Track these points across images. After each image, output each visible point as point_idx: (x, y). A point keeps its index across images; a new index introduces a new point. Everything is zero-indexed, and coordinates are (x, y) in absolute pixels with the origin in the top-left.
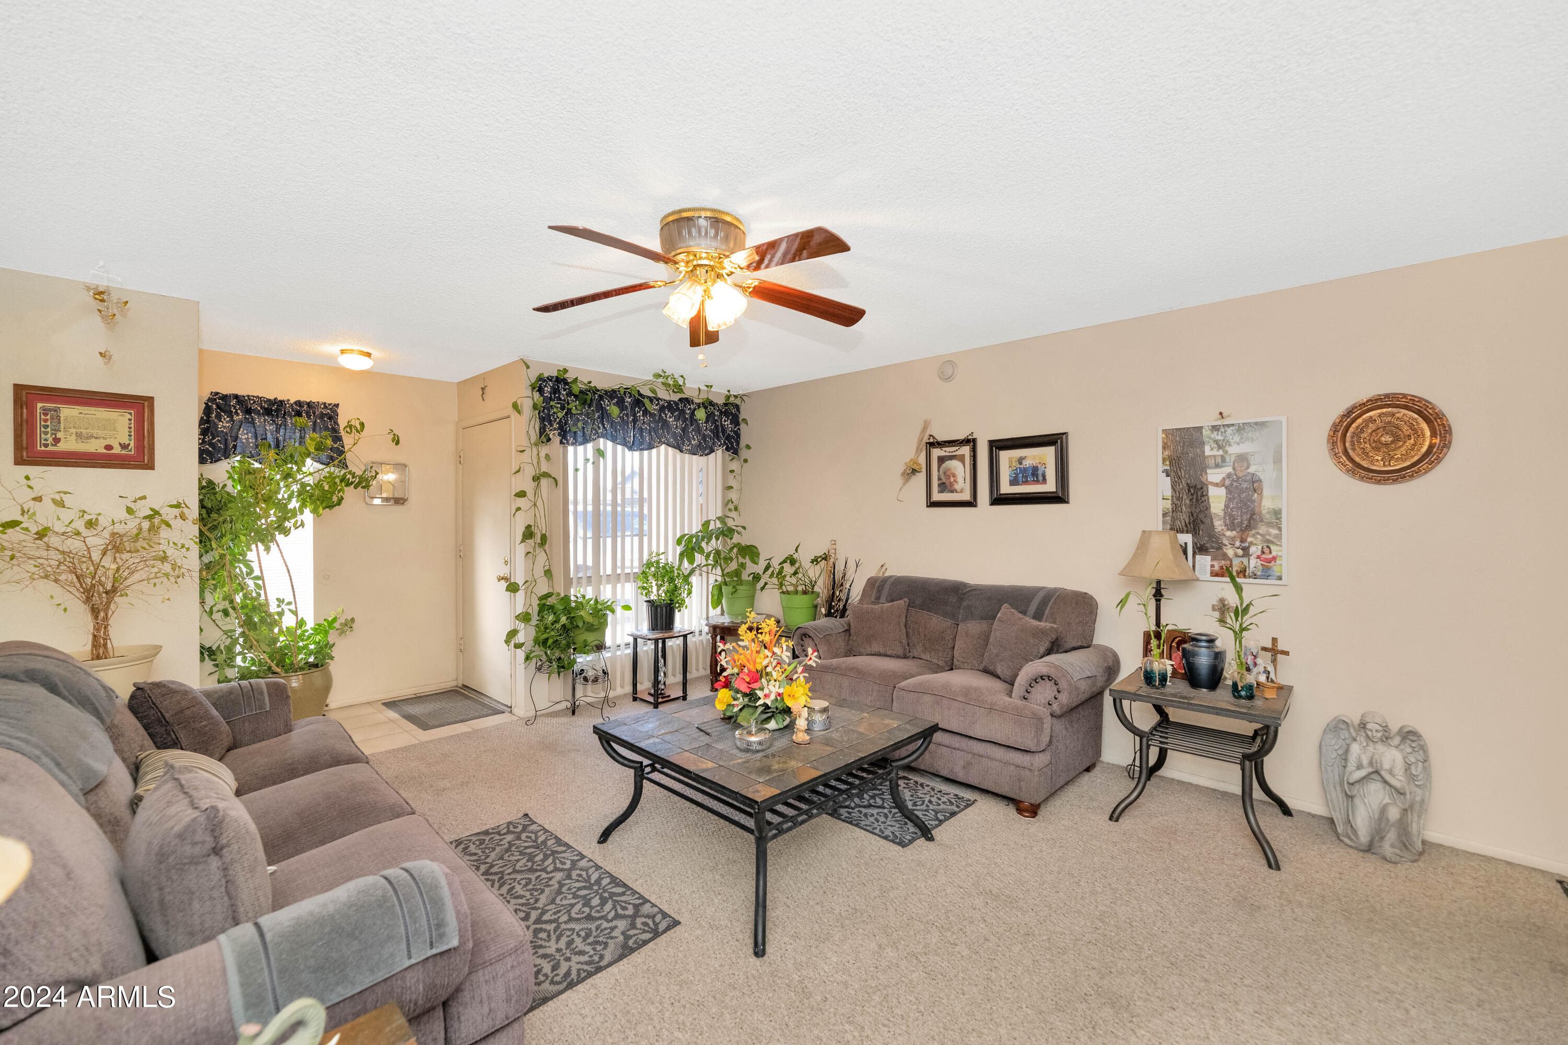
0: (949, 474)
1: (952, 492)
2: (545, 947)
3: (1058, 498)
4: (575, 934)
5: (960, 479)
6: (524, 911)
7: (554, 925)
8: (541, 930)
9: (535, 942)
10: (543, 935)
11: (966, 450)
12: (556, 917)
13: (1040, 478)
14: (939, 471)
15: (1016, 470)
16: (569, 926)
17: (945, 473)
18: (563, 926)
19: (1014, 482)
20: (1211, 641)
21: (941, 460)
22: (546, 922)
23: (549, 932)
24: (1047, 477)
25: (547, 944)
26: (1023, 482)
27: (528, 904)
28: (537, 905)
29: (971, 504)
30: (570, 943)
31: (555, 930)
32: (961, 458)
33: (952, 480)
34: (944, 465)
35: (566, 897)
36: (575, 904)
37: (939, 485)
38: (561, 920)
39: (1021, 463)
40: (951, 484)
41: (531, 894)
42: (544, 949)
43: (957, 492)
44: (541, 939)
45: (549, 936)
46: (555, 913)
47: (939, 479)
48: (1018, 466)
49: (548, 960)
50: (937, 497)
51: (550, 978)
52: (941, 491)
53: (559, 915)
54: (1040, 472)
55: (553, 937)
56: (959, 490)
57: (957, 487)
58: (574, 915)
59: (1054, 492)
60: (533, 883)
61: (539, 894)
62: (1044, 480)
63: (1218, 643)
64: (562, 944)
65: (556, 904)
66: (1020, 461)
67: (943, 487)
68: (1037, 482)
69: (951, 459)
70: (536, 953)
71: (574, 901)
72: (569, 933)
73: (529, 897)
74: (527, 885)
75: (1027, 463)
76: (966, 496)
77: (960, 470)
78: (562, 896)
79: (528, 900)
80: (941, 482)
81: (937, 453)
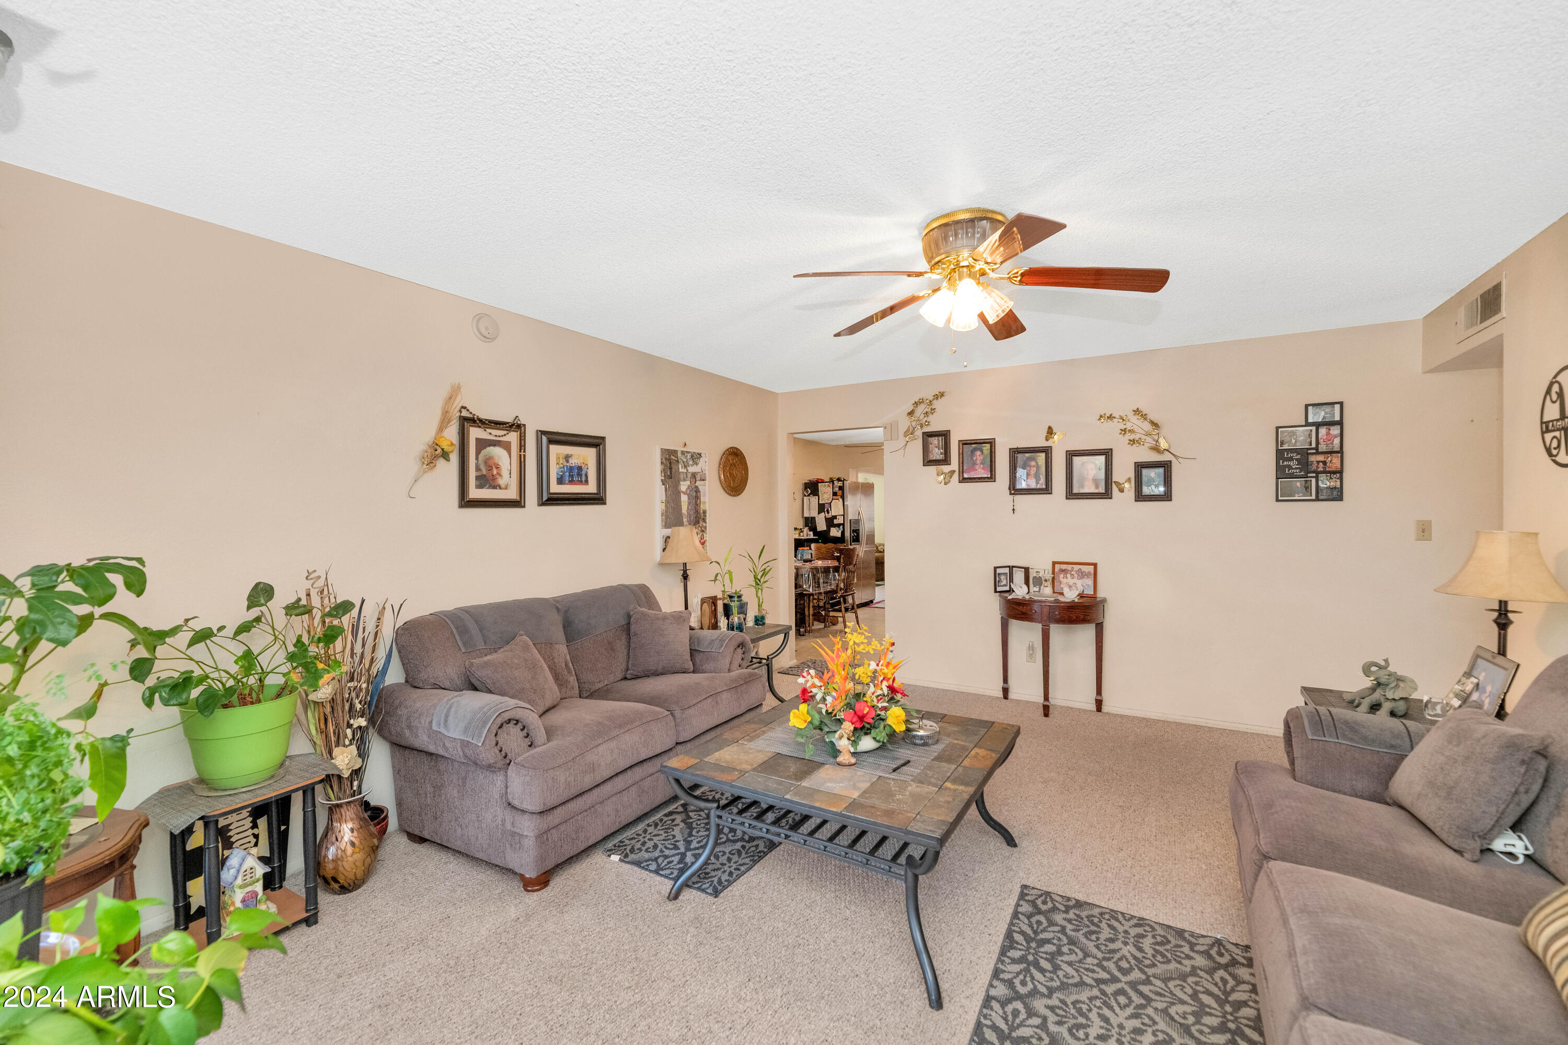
0: (491, 464)
1: (494, 487)
2: (1132, 955)
3: (597, 499)
4: (1099, 942)
5: (505, 473)
6: (1116, 1000)
7: (1105, 963)
8: (1120, 969)
9: (1136, 965)
10: (1124, 964)
11: (513, 437)
12: (1095, 968)
13: (584, 479)
14: (477, 459)
15: (563, 467)
16: (1095, 951)
17: (485, 462)
18: (1100, 955)
19: (560, 481)
20: (739, 597)
21: (482, 444)
22: (1109, 972)
23: (1116, 963)
24: (589, 479)
25: (1128, 956)
26: (569, 481)
27: (1105, 1003)
28: (1098, 994)
29: (517, 504)
30: (1112, 940)
31: (1108, 959)
32: (507, 446)
33: (495, 472)
34: (484, 452)
35: (1064, 976)
36: (1066, 962)
37: (477, 478)
38: (1096, 961)
39: (567, 461)
40: (494, 478)
41: (1090, 1010)
42: (1135, 954)
43: (500, 488)
44: (1129, 963)
45: (1120, 959)
46: (1093, 971)
47: (478, 469)
48: (565, 464)
49: (1141, 945)
50: (475, 493)
51: (1153, 933)
52: (480, 486)
53: (1091, 967)
54: (583, 473)
55: (1117, 956)
56: (503, 486)
57: (501, 482)
58: (1081, 955)
59: (595, 494)
60: (1073, 1021)
61: (1084, 1003)
62: (587, 482)
63: (743, 598)
64: (1118, 945)
65: (1081, 978)
66: (567, 457)
67: (485, 481)
68: (580, 482)
69: (494, 445)
70: (1144, 957)
71: (1064, 966)
72: (1103, 948)
73: (1095, 1010)
74: (1079, 1026)
75: (573, 462)
76: (512, 494)
77: (504, 460)
78: (1065, 980)
79: (1099, 1008)
80: (479, 474)
81: (475, 433)
